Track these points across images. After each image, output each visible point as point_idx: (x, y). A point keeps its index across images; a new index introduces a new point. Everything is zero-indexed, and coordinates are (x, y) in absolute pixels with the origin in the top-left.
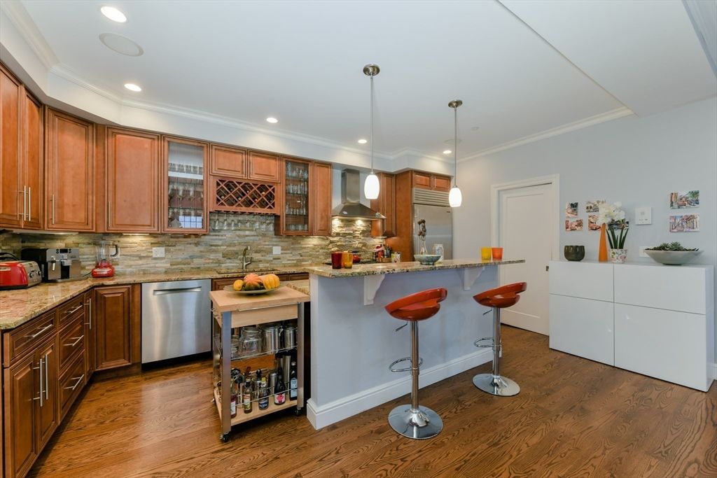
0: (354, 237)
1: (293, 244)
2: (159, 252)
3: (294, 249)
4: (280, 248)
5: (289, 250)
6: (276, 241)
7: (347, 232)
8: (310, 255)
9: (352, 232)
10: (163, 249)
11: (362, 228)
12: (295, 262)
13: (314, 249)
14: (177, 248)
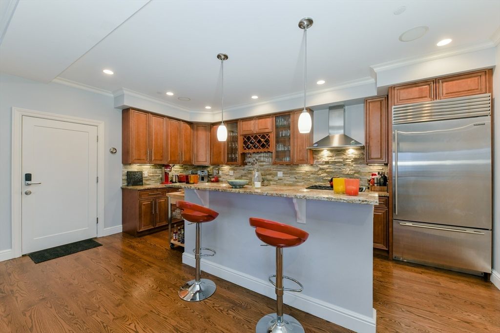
0: (344, 165)
1: (290, 170)
2: (231, 173)
3: (292, 174)
4: (282, 172)
5: (287, 174)
6: (280, 168)
7: (336, 160)
8: (303, 179)
9: (342, 160)
10: (232, 172)
11: (354, 156)
12: (292, 182)
13: (305, 174)
14: (237, 171)
